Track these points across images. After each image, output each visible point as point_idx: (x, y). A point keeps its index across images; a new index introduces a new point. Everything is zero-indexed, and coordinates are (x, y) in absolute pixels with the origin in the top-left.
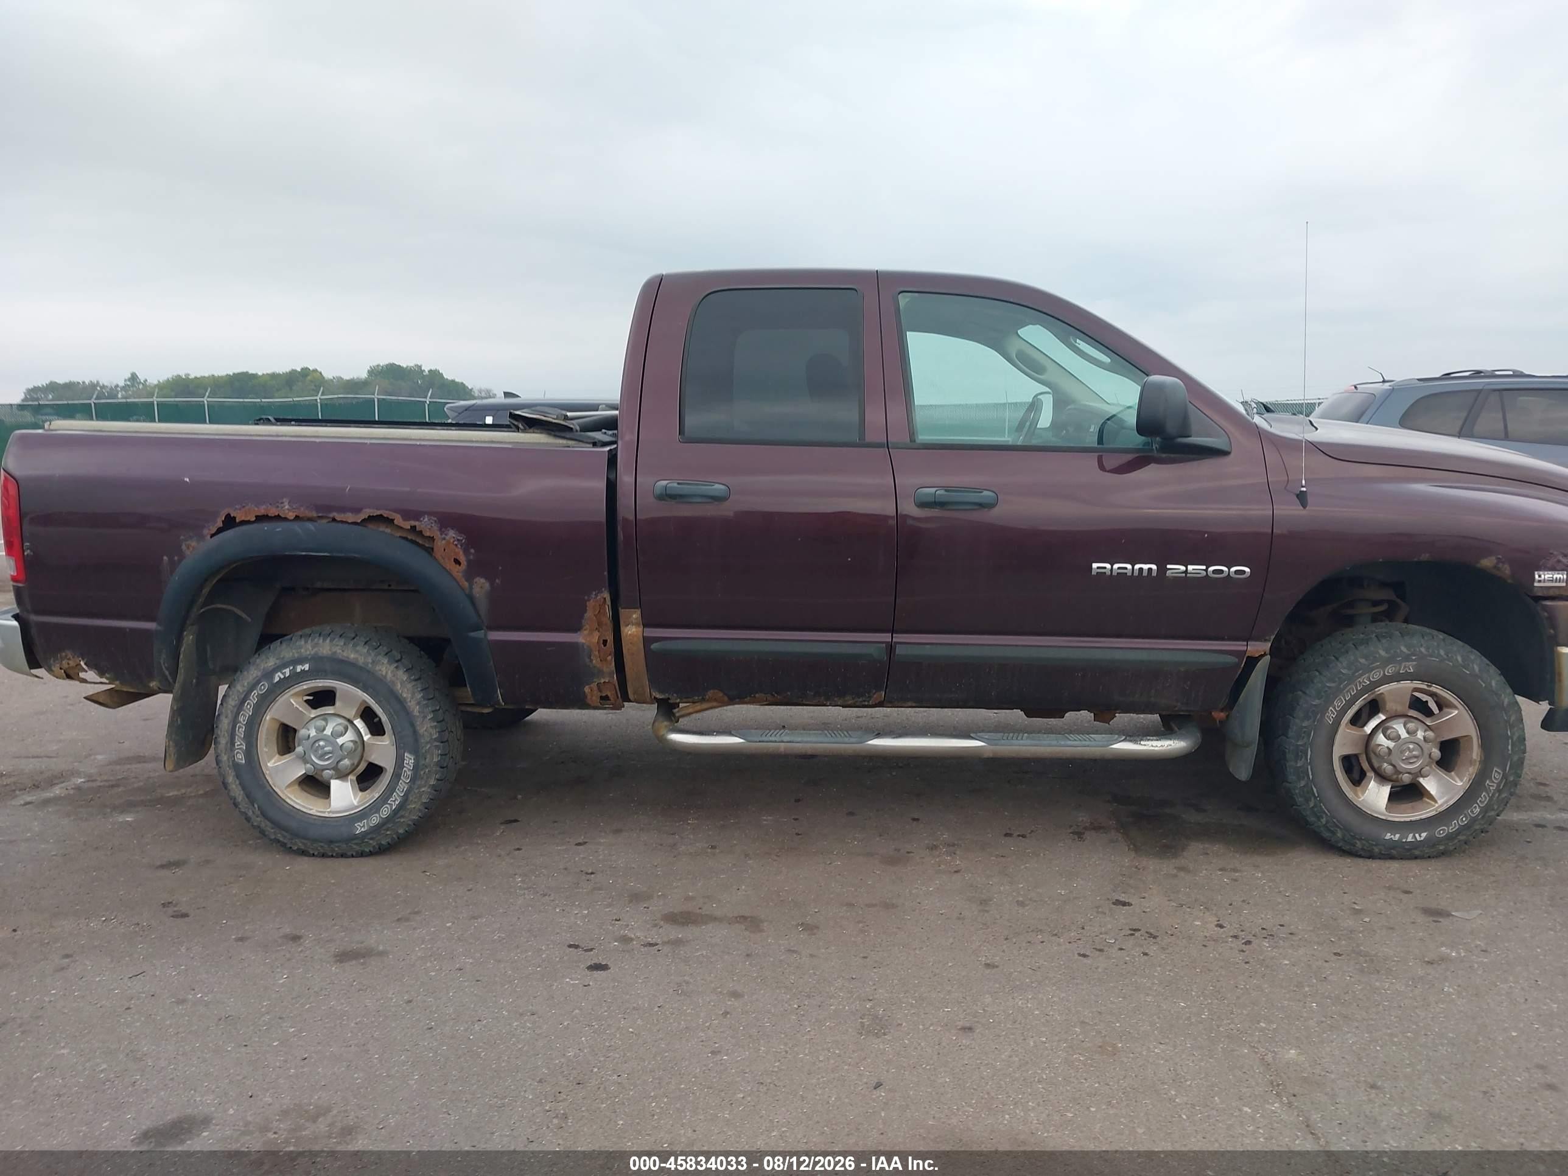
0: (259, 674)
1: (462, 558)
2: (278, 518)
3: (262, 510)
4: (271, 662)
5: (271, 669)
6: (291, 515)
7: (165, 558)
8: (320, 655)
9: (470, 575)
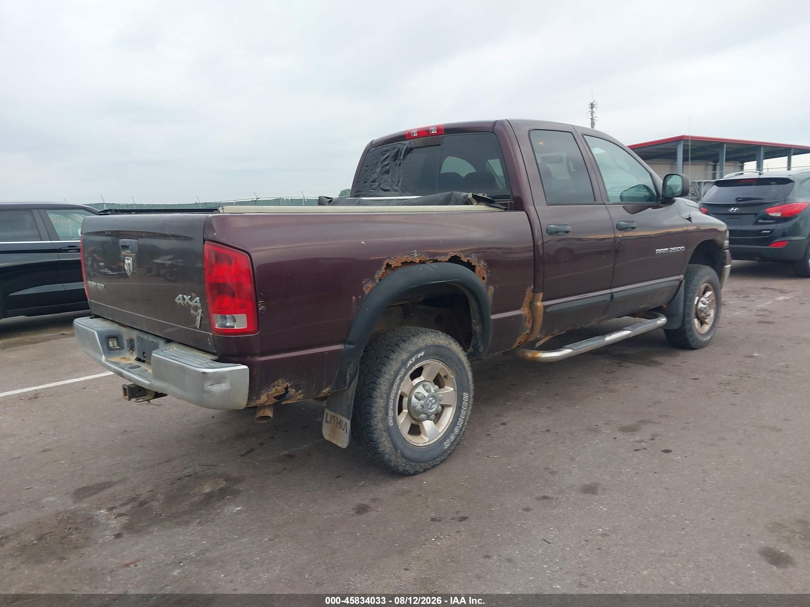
0: (400, 364)
1: (485, 276)
2: (412, 263)
3: (404, 259)
4: (405, 356)
5: (406, 358)
6: (418, 261)
7: (354, 297)
8: (428, 345)
9: (488, 284)
